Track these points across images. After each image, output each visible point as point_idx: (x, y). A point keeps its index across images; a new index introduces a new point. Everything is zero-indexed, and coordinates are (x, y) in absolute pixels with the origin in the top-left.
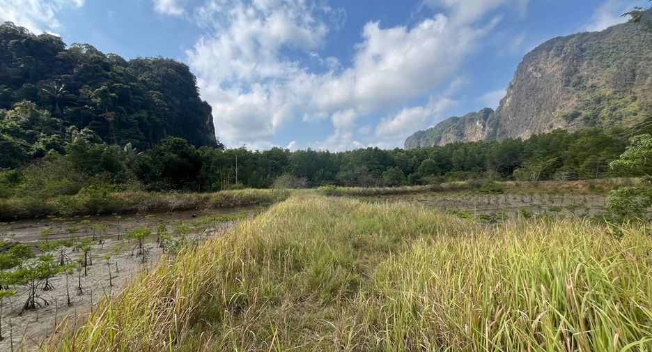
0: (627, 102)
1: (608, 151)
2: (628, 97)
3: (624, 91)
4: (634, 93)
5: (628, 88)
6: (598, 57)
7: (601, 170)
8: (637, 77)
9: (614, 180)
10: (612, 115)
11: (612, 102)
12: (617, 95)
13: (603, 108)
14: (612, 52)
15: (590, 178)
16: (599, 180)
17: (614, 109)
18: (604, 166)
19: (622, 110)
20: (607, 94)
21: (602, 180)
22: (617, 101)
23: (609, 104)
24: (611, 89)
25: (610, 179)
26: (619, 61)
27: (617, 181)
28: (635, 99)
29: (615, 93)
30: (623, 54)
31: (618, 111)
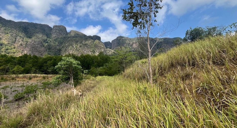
0: (12, 48)
1: (11, 64)
2: (13, 47)
3: (12, 44)
4: (15, 46)
5: (13, 43)
6: (4, 28)
7: (7, 71)
8: (17, 41)
9: (12, 75)
10: (6, 51)
11: (7, 47)
12: (9, 45)
13: (3, 48)
14: (10, 29)
15: (2, 75)
16: (6, 76)
17: (7, 50)
18: (8, 70)
19: (10, 50)
20: (5, 43)
21: (7, 76)
22: (8, 47)
23: (6, 47)
24: (7, 42)
25: (10, 75)
26: (11, 33)
27: (13, 76)
28: (15, 48)
29: (8, 44)
30: (13, 32)
31: (8, 50)
